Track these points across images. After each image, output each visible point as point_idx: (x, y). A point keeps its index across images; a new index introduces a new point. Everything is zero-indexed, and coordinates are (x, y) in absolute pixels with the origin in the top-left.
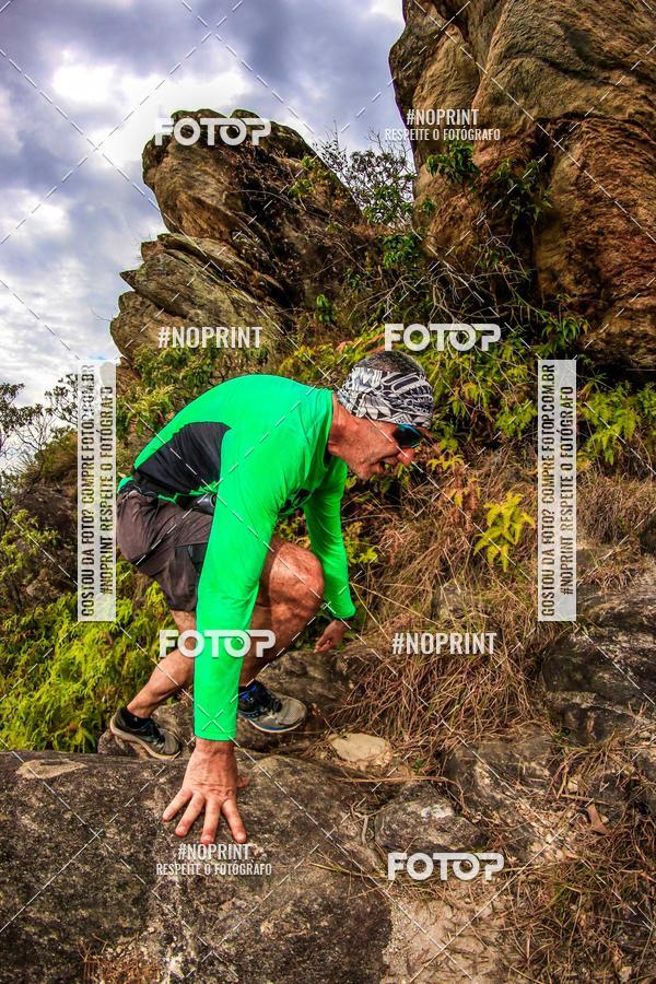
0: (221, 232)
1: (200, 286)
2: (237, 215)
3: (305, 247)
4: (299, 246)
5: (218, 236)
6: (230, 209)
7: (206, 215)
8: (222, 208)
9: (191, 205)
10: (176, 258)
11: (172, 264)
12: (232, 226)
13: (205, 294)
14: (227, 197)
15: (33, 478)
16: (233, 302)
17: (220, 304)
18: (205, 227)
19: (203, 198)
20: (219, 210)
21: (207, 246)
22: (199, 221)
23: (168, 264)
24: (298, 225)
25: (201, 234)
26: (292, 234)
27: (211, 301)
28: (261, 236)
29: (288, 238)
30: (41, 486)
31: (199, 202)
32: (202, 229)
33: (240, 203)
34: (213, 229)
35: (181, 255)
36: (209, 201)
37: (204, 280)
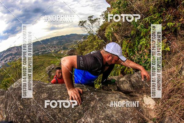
15: (100, 31)
30: (101, 32)
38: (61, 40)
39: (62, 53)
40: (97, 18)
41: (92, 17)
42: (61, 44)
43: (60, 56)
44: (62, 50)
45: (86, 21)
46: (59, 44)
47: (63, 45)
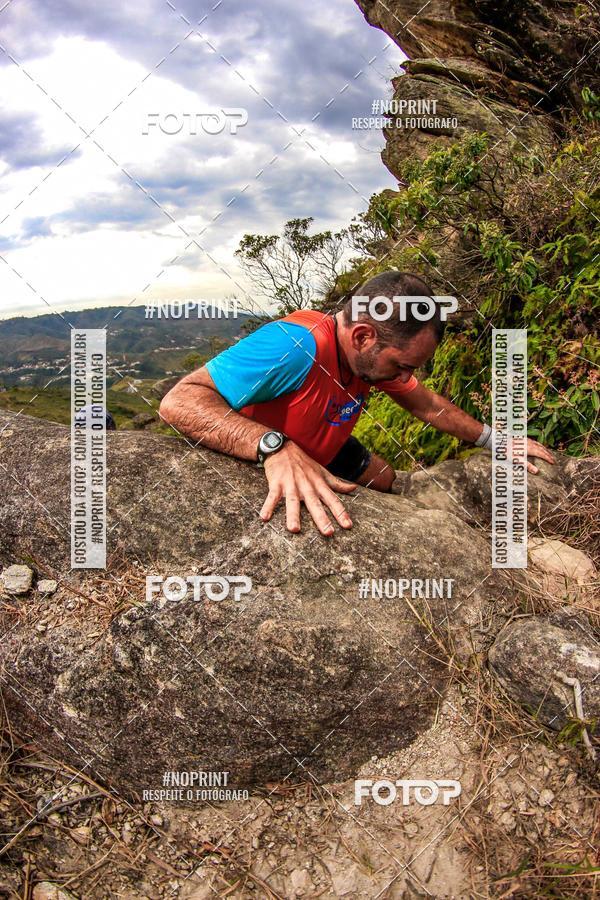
0: (463, 48)
1: (458, 103)
2: (474, 27)
3: (560, 45)
4: (553, 45)
5: (461, 52)
6: (465, 23)
7: (441, 34)
8: (454, 23)
9: (421, 29)
10: (424, 80)
11: (422, 87)
12: (472, 38)
13: (465, 109)
14: (456, 11)
16: (497, 113)
17: (482, 118)
18: (445, 46)
19: (430, 18)
20: (452, 25)
21: (453, 63)
22: (438, 43)
23: (419, 88)
24: (546, 24)
25: (444, 55)
26: (541, 34)
27: (473, 116)
28: (508, 42)
29: (538, 39)
31: (428, 23)
32: (443, 50)
33: (472, 14)
34: (454, 46)
35: (430, 77)
36: (437, 19)
37: (460, 97)
38: (138, 326)
39: (133, 389)
40: (328, 233)
41: (305, 224)
42: (131, 346)
43: (119, 404)
44: (133, 375)
45: (276, 237)
46: (125, 344)
47: (141, 350)
